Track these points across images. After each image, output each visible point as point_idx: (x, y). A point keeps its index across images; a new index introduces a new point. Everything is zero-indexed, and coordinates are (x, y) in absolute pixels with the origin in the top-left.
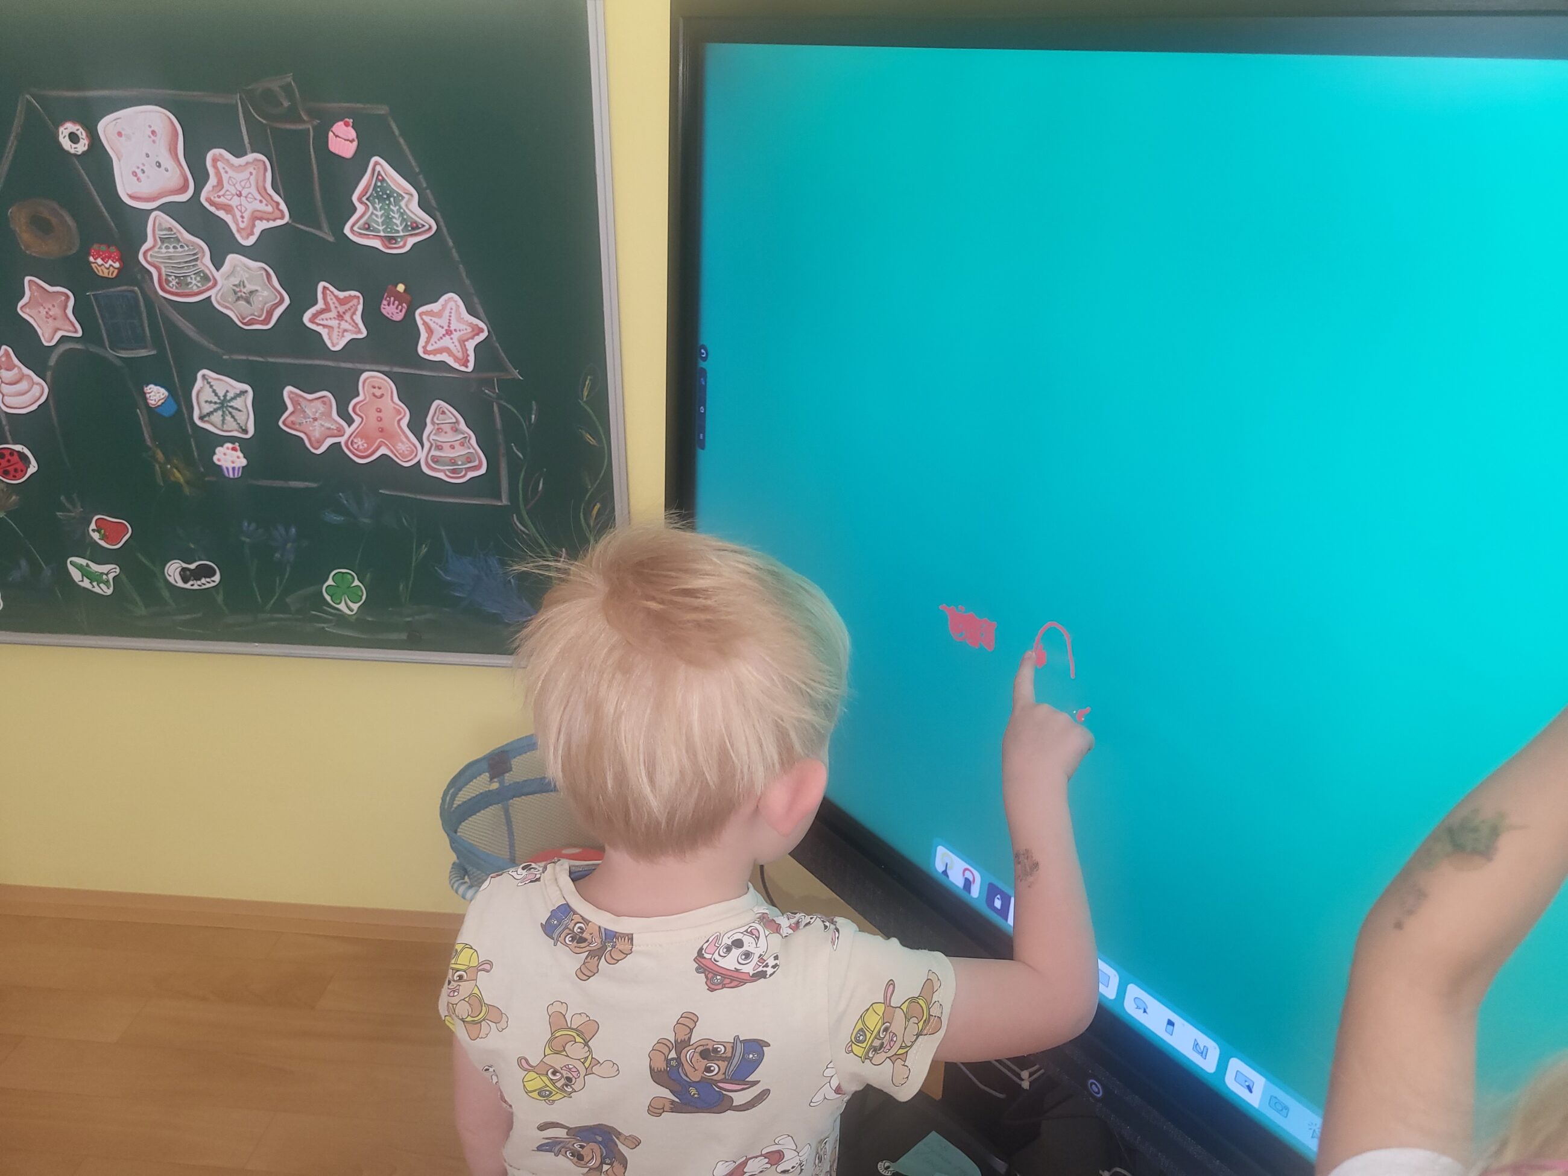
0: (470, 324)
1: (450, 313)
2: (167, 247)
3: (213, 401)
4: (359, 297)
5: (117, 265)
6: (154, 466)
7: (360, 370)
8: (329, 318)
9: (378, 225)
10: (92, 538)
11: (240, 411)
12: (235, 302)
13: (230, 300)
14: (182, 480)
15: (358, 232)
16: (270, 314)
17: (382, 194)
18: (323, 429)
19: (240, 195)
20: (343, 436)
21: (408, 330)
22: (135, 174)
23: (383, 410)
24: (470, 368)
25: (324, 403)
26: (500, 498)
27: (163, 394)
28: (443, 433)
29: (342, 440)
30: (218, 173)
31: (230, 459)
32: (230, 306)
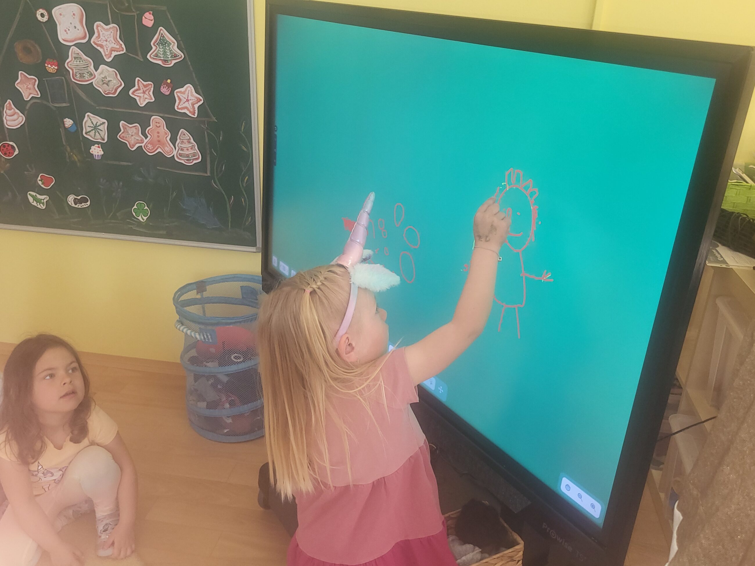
0: (196, 97)
1: (189, 92)
2: (77, 61)
3: (91, 126)
4: (151, 84)
5: (56, 68)
6: (66, 153)
7: (151, 115)
8: (140, 93)
9: (161, 55)
10: (38, 183)
11: (102, 131)
12: (102, 85)
13: (100, 84)
14: (77, 160)
15: (153, 58)
16: (116, 90)
17: (163, 42)
18: (135, 140)
19: (106, 41)
20: (143, 143)
21: (171, 99)
22: (66, 31)
23: (160, 133)
24: (196, 116)
25: (136, 129)
26: (207, 173)
27: (71, 122)
28: (184, 144)
29: (143, 145)
30: (98, 32)
31: (97, 151)
32: (100, 86)
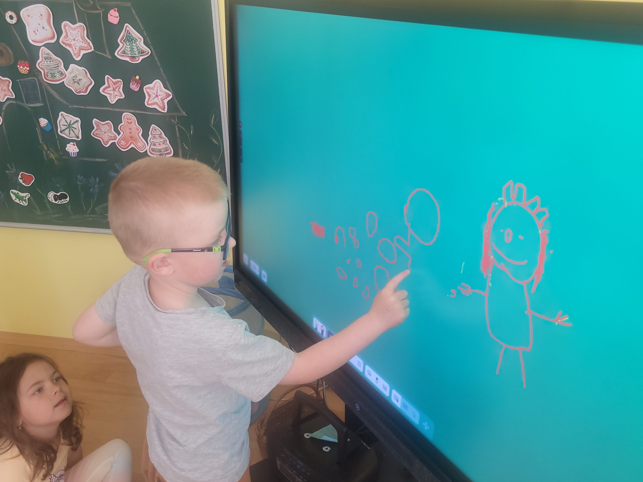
0: (165, 93)
1: (157, 88)
2: (47, 61)
3: (66, 125)
4: (121, 81)
5: (28, 69)
6: (43, 152)
7: (123, 112)
8: (110, 90)
9: (128, 52)
10: (19, 182)
11: (76, 129)
12: (73, 84)
13: (71, 83)
14: (54, 158)
15: (120, 54)
16: (87, 88)
17: (130, 39)
18: (108, 136)
19: (74, 40)
20: (116, 139)
21: (141, 95)
22: (34, 31)
23: (132, 129)
24: (166, 112)
25: (109, 126)
27: (46, 122)
28: (156, 139)
29: (116, 141)
30: (66, 31)
31: (72, 149)
32: (71, 85)
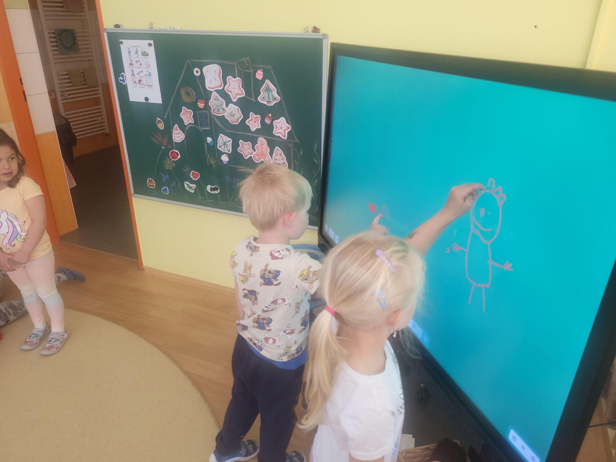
0: (287, 126)
1: (282, 123)
2: (216, 101)
3: (222, 142)
4: (260, 117)
5: (204, 105)
6: (207, 159)
7: (258, 137)
8: (252, 122)
9: (266, 98)
10: (191, 177)
11: (228, 146)
14: (213, 163)
15: (261, 99)
16: (238, 120)
17: (268, 90)
18: (248, 152)
19: (234, 88)
20: (252, 154)
21: (271, 127)
22: (210, 82)
23: (263, 148)
24: (286, 139)
25: (249, 145)
27: (211, 140)
28: (278, 156)
29: (252, 156)
30: (229, 82)
31: (225, 159)
32: (229, 117)
